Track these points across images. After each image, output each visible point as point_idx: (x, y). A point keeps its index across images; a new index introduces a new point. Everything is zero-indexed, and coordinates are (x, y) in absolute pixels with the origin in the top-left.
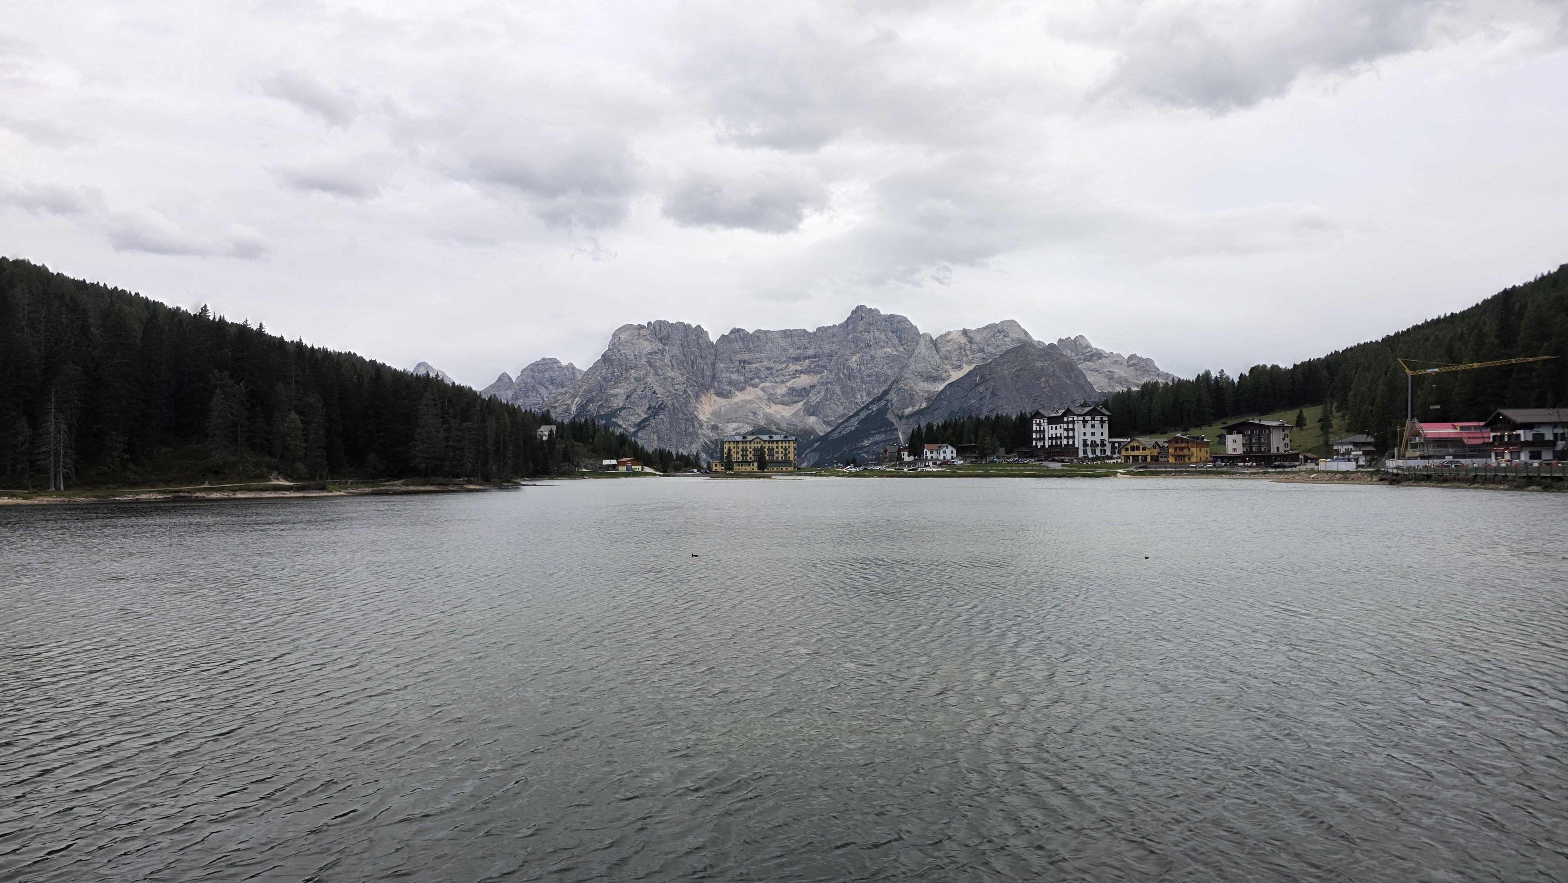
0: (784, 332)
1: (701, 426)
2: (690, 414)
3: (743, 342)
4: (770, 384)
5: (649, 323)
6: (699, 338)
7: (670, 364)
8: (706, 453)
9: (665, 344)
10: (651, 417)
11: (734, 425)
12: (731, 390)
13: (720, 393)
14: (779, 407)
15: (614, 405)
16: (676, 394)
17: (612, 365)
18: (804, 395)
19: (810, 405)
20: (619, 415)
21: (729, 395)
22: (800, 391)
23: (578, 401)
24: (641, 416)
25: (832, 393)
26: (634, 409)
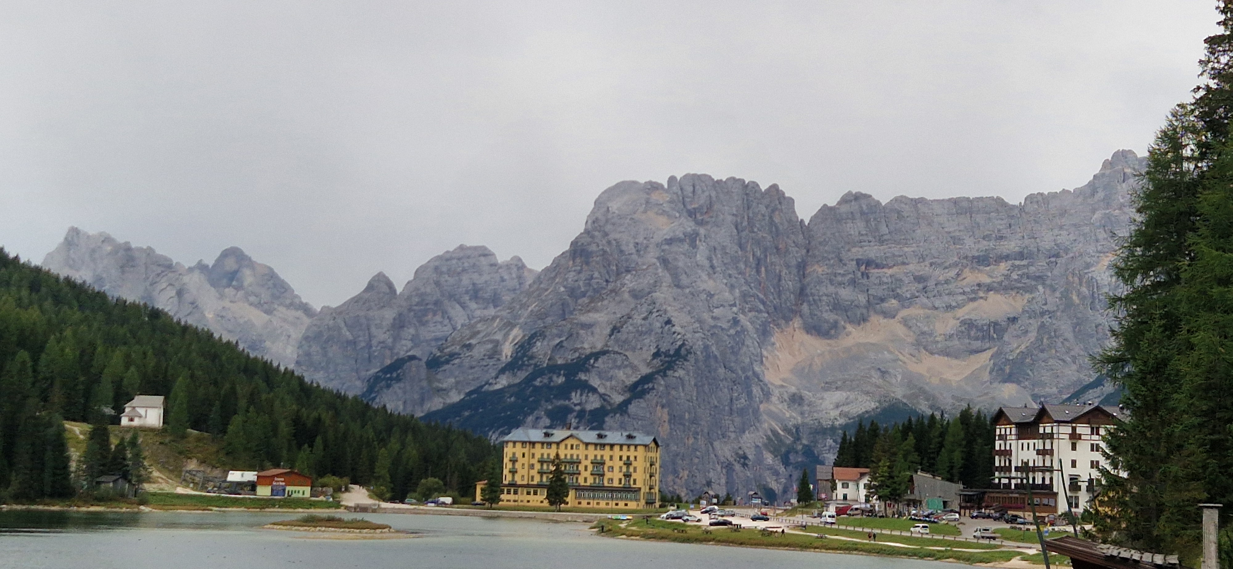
0: (955, 202)
1: (767, 395)
2: (744, 369)
3: (868, 222)
4: (921, 312)
5: (672, 179)
6: (773, 211)
7: (706, 263)
8: (775, 452)
9: (701, 223)
10: (658, 372)
11: (838, 396)
12: (836, 322)
13: (814, 328)
14: (938, 363)
15: (586, 346)
16: (715, 327)
17: (587, 263)
18: (993, 337)
19: (1004, 360)
20: (593, 366)
21: (833, 332)
22: (985, 328)
23: (517, 334)
24: (639, 371)
25: (1053, 334)
26: (624, 356)
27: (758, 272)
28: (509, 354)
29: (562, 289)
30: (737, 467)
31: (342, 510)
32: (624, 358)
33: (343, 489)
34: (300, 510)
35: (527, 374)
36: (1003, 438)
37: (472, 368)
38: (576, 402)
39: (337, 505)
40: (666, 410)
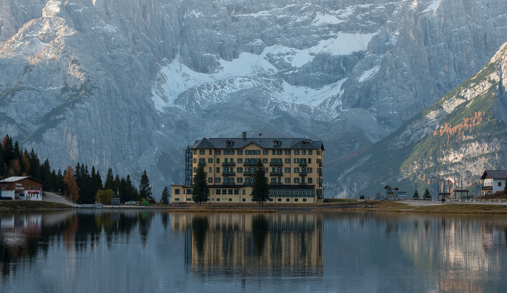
1: (157, 122)
4: (282, 48)
10: (67, 105)
16: (114, 64)
18: (342, 70)
19: (354, 89)
20: (10, 101)
22: (336, 62)
24: (50, 104)
25: (394, 66)
26: (37, 91)
27: (144, 17)
32: (37, 93)
40: (75, 137)
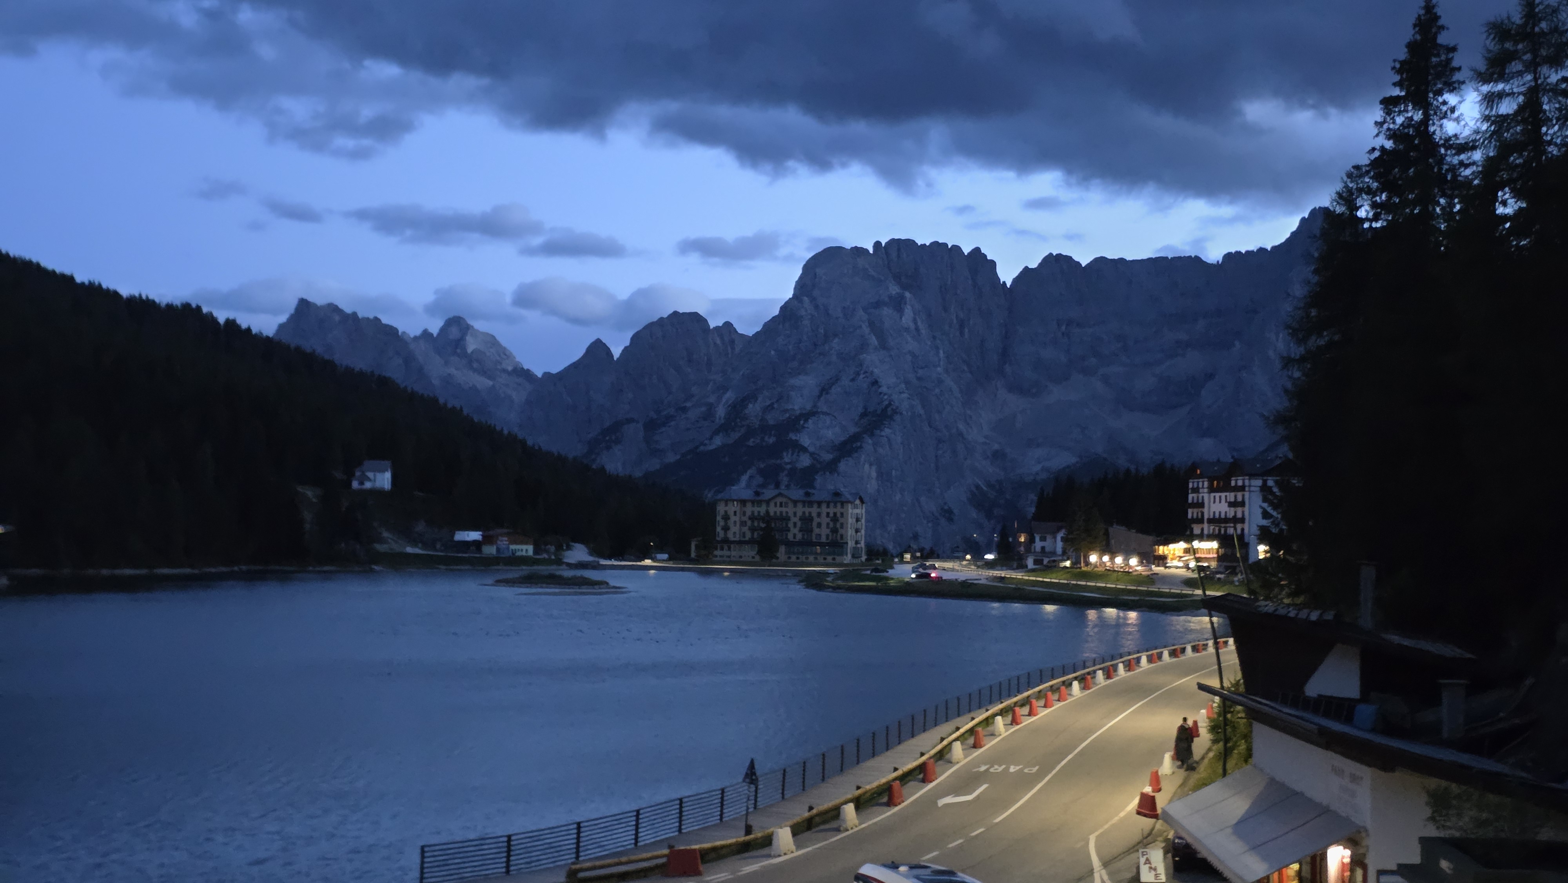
0: (1154, 262)
1: (970, 452)
2: (948, 428)
3: (1069, 281)
4: (1121, 369)
5: (877, 244)
6: (976, 273)
7: (912, 326)
8: (978, 507)
9: (907, 287)
10: (865, 432)
11: (1040, 453)
12: (1039, 380)
13: (1016, 387)
14: (1137, 419)
15: (796, 407)
16: (920, 386)
17: (797, 329)
18: (1190, 393)
19: (1201, 416)
20: (803, 427)
21: (1034, 391)
22: (1183, 384)
23: (730, 396)
24: (847, 431)
26: (833, 416)
27: (962, 334)
28: (723, 415)
29: (773, 352)
30: (943, 521)
31: (564, 567)
32: (833, 418)
33: (565, 548)
34: (524, 568)
35: (740, 435)
36: (1196, 490)
37: (688, 429)
38: (787, 461)
39: (559, 562)
40: (874, 468)
